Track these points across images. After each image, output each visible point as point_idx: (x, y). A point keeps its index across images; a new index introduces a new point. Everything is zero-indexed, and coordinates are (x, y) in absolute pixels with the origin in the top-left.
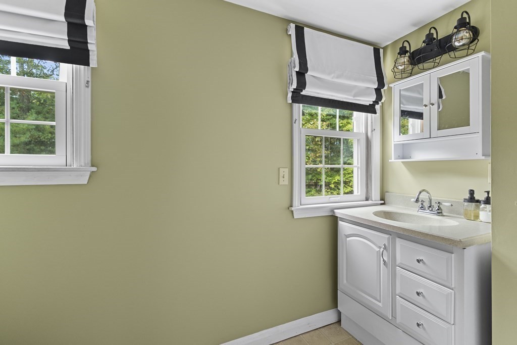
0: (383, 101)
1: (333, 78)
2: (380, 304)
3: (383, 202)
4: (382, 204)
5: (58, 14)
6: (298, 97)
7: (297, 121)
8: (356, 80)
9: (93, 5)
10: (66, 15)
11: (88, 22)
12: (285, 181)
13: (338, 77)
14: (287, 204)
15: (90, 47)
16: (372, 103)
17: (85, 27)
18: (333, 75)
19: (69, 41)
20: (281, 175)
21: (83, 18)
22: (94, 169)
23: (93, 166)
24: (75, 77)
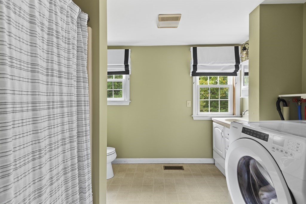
0: (240, 70)
1: (210, 64)
2: (222, 153)
3: (241, 116)
4: (241, 117)
5: (123, 64)
6: (195, 74)
7: (194, 83)
8: (222, 63)
9: (130, 59)
10: (124, 64)
11: (129, 64)
12: (190, 106)
13: (213, 64)
14: (191, 114)
15: (129, 70)
16: (234, 71)
17: (128, 65)
18: (210, 63)
19: (125, 69)
20: (188, 103)
21: (128, 63)
22: (130, 101)
23: (130, 100)
24: (126, 77)
